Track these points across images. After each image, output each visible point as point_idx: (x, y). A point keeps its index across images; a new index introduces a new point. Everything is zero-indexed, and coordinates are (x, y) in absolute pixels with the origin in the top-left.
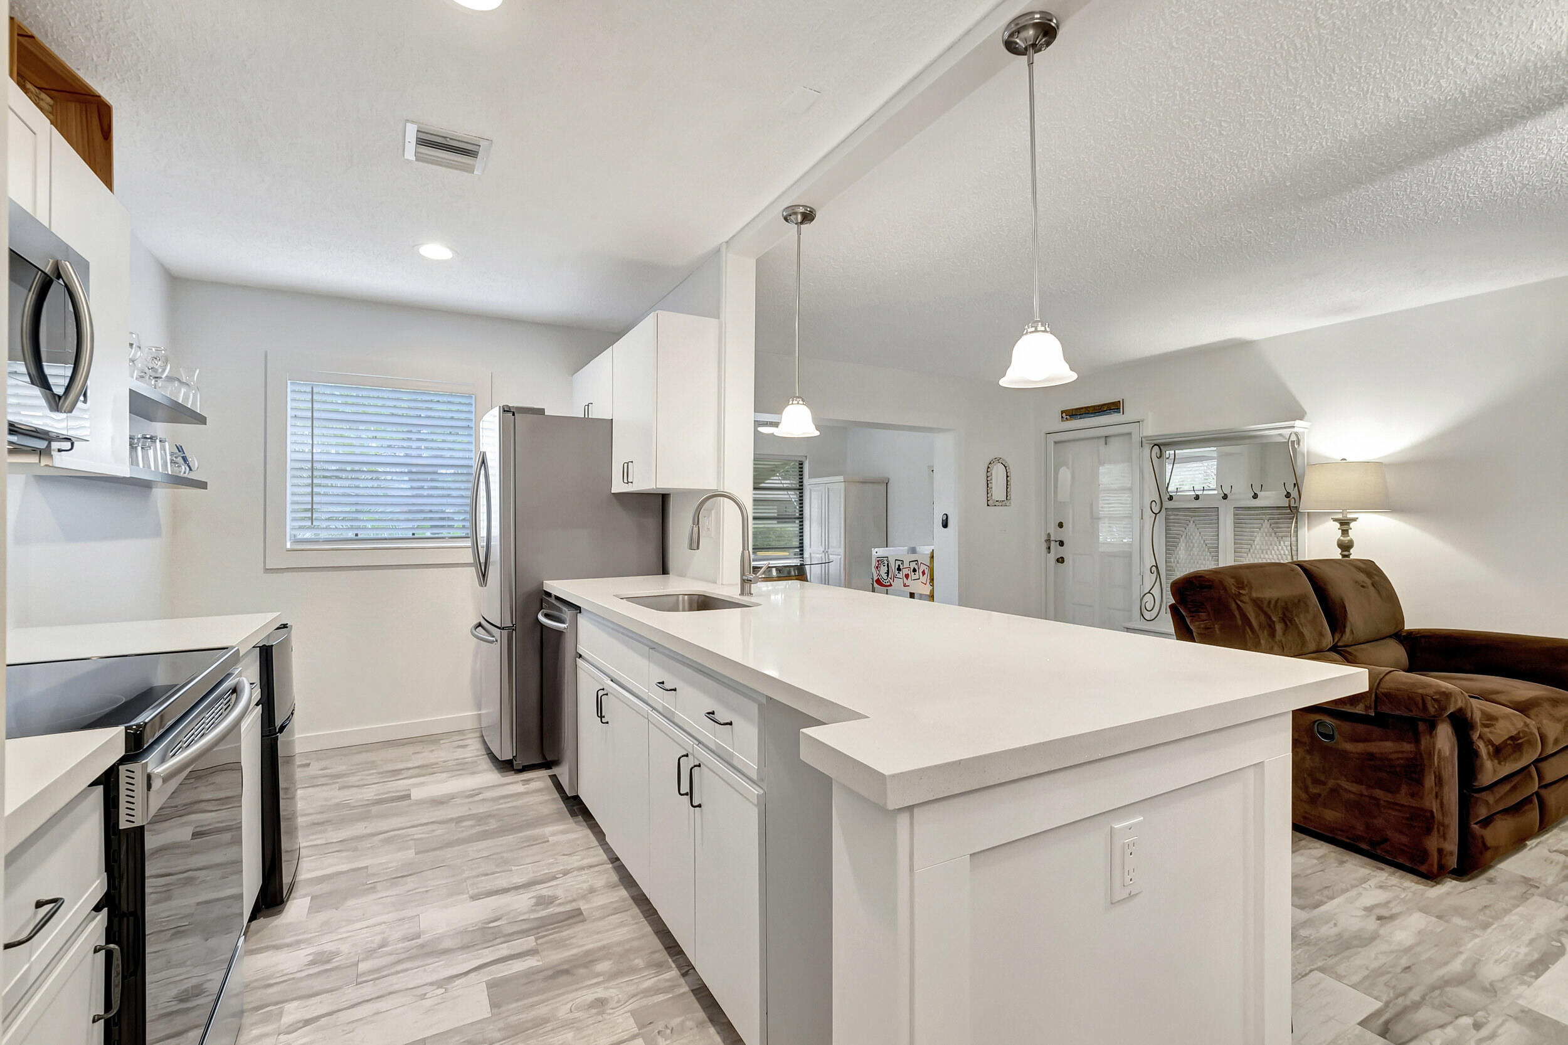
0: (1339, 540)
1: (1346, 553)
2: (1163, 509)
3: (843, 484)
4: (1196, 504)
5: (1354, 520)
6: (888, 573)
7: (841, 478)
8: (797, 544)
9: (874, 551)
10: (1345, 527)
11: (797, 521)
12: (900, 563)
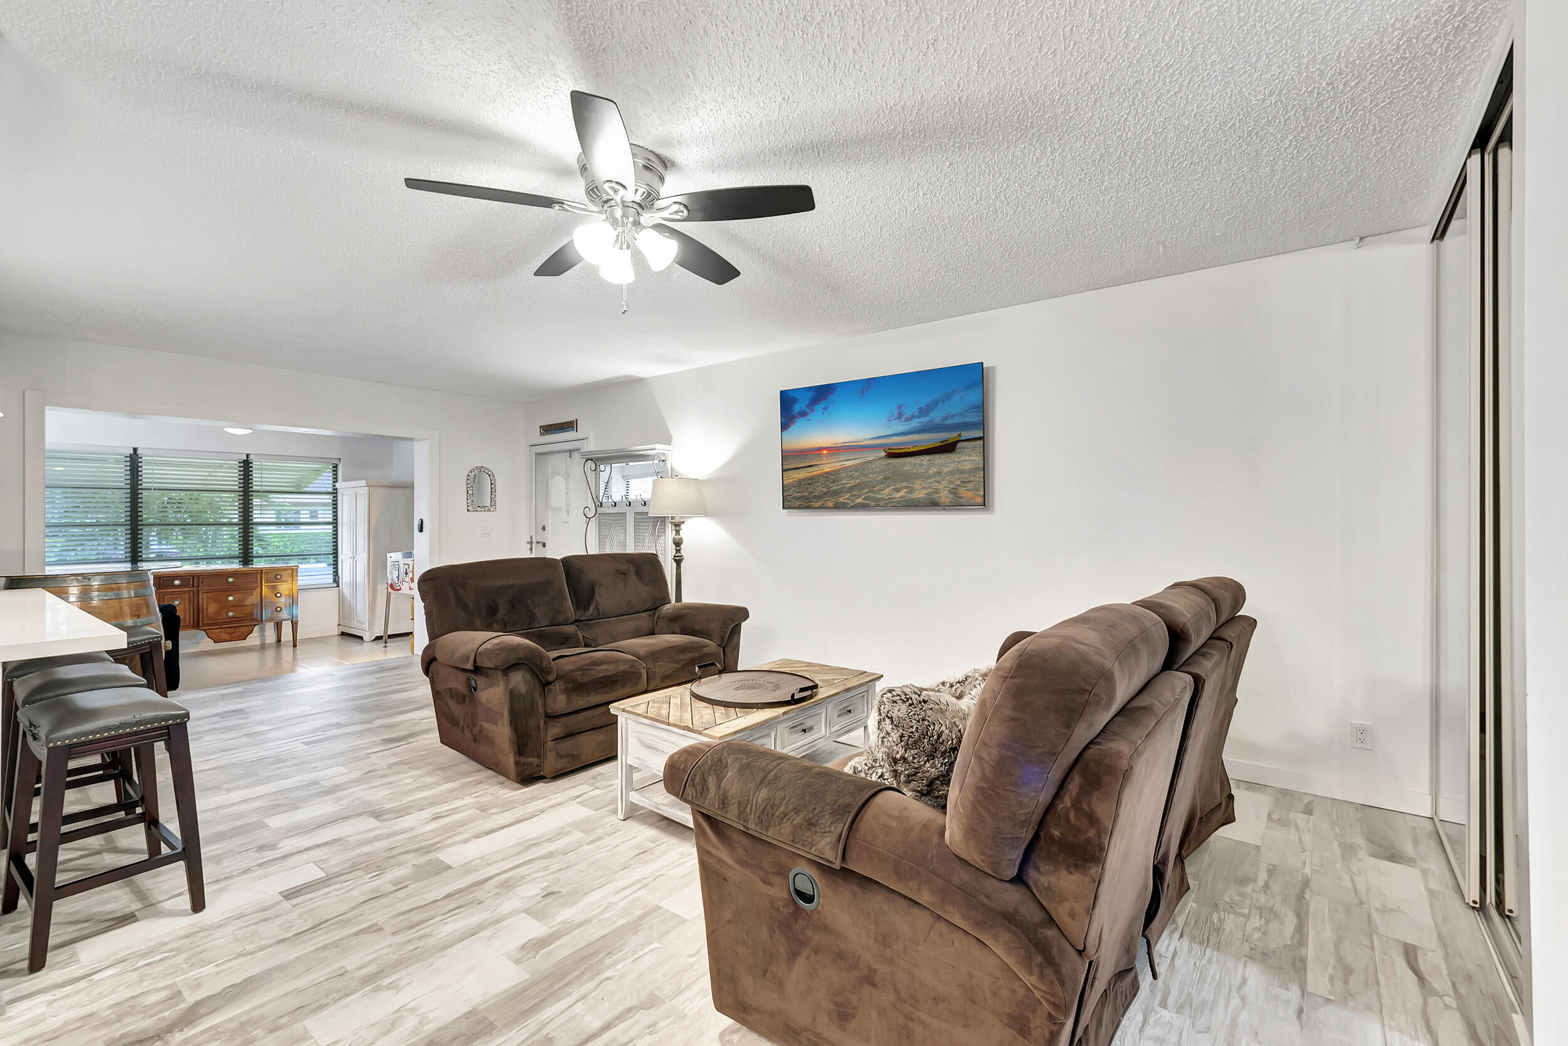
0: (674, 538)
1: (678, 548)
2: (597, 514)
3: (367, 488)
4: (614, 510)
5: (683, 522)
6: (398, 577)
7: (363, 483)
8: (330, 550)
9: (389, 555)
10: (678, 528)
11: (331, 527)
12: (406, 566)
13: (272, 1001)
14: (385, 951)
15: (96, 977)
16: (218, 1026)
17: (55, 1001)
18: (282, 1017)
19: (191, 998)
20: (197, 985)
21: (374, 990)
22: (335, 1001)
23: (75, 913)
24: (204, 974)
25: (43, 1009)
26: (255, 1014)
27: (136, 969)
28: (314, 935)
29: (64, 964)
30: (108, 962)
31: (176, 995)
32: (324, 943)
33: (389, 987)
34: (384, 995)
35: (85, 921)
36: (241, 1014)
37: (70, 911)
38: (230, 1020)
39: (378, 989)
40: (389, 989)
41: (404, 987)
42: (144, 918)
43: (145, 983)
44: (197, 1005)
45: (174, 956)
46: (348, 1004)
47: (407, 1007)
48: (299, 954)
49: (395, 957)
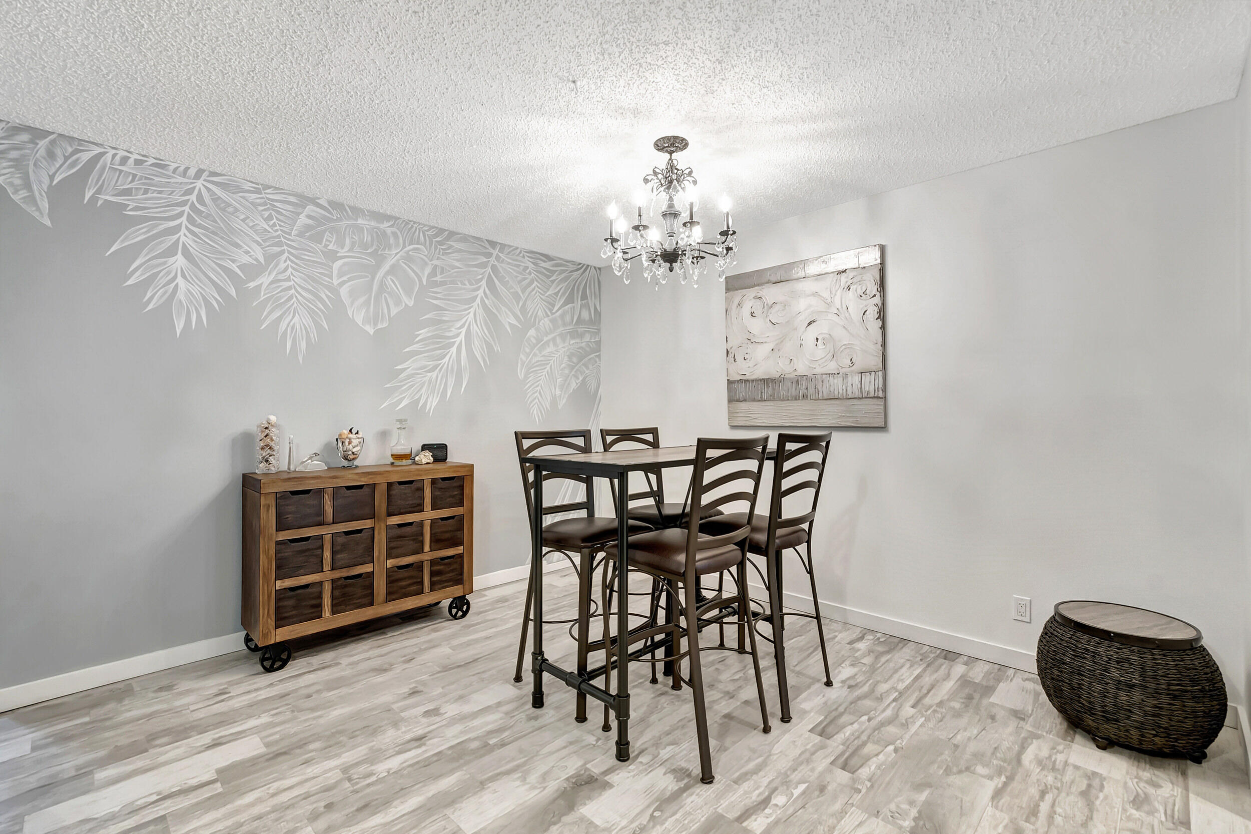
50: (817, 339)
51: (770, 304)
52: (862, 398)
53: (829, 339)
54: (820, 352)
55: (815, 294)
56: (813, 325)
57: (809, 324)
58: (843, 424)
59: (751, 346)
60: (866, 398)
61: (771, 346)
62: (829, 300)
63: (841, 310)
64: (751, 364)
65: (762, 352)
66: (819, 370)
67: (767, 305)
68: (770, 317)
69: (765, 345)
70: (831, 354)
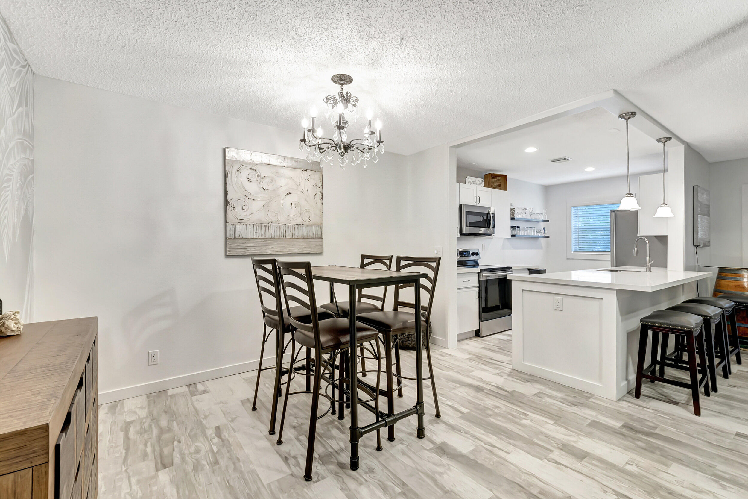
13: (675, 451)
14: (742, 477)
15: (646, 409)
16: (652, 442)
17: (631, 407)
18: (671, 456)
19: (657, 431)
20: (664, 430)
21: (714, 480)
22: (693, 469)
23: (666, 393)
24: (670, 430)
25: (626, 406)
26: (665, 449)
27: (656, 415)
28: (724, 451)
29: (645, 401)
30: (653, 408)
31: (655, 428)
32: (722, 455)
33: (721, 485)
34: (716, 485)
35: (664, 396)
36: (661, 446)
37: (665, 391)
38: (656, 444)
39: (717, 482)
40: (720, 485)
41: (728, 491)
42: (680, 406)
43: (654, 419)
44: (656, 434)
45: (670, 420)
46: (696, 474)
47: (715, 494)
48: (706, 449)
49: (744, 482)
50: (292, 204)
51: (262, 176)
52: (314, 238)
53: (298, 205)
54: (293, 211)
55: (291, 178)
56: (289, 195)
57: (287, 194)
58: (305, 252)
59: (248, 201)
60: (316, 238)
61: (263, 203)
62: (298, 184)
63: (304, 190)
64: (248, 213)
65: (255, 206)
66: (292, 222)
67: (260, 176)
68: (263, 184)
69: (258, 202)
70: (299, 213)
